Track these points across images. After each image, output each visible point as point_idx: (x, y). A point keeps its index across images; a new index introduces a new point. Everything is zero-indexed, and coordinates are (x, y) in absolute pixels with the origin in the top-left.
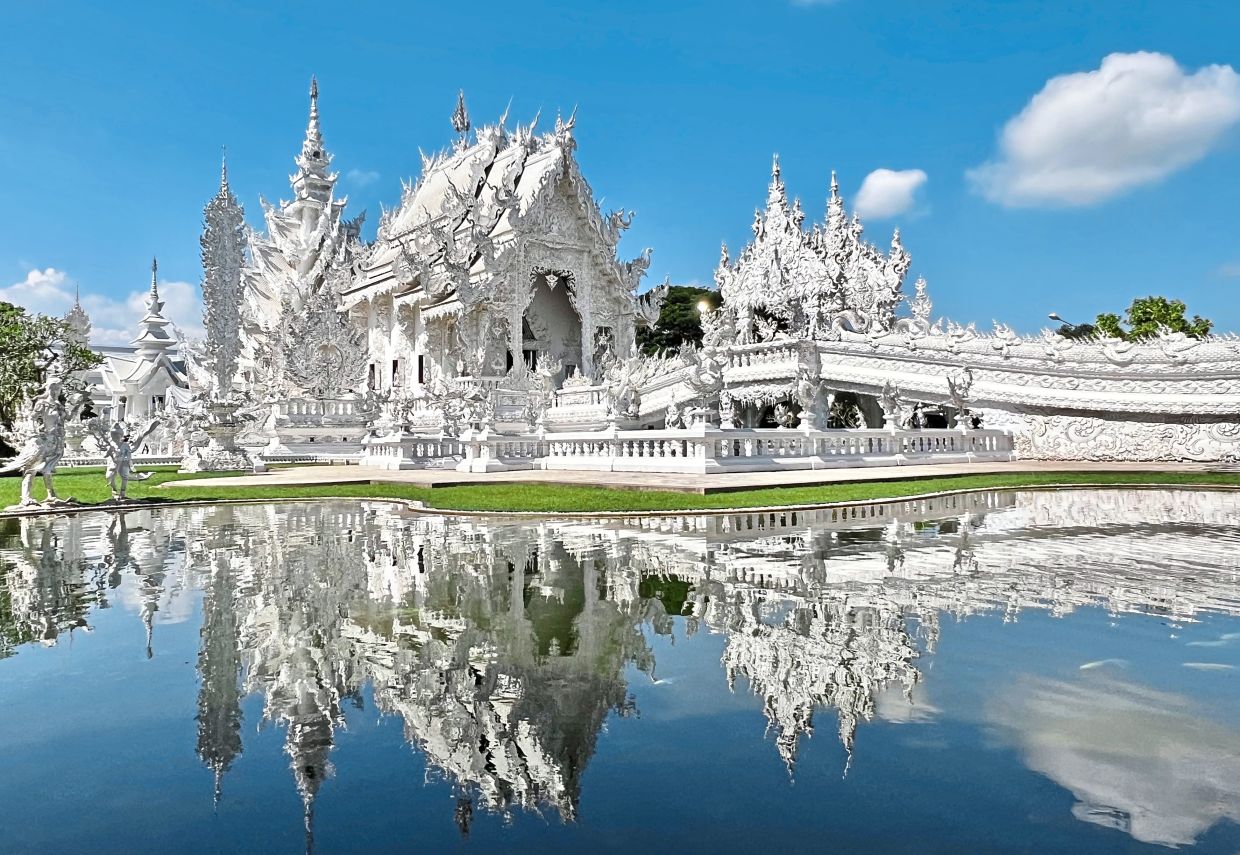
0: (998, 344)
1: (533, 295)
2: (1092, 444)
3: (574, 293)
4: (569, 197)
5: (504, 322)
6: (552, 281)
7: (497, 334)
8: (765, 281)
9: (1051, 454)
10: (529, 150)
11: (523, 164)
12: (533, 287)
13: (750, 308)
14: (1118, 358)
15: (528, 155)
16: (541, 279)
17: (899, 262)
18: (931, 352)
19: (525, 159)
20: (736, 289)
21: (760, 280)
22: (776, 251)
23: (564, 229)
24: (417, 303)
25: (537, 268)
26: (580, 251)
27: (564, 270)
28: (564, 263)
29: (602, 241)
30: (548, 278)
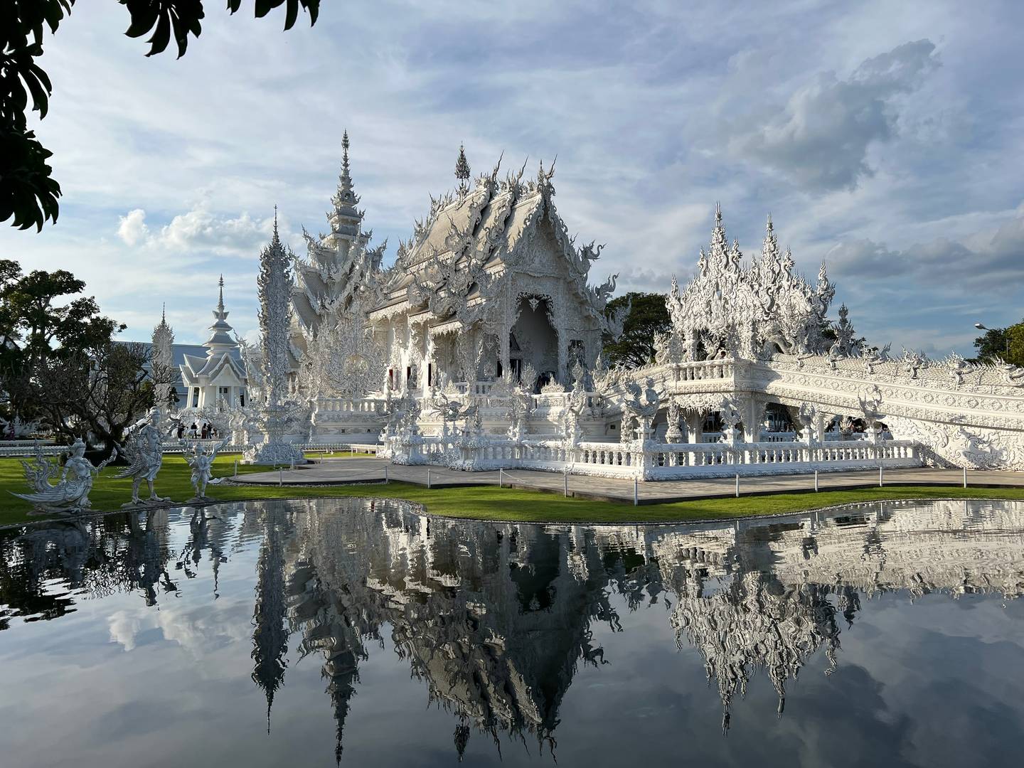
1: (518, 315)
2: (989, 456)
3: (551, 313)
4: (550, 234)
5: (494, 338)
6: (534, 303)
7: (489, 348)
9: (952, 463)
10: (516, 195)
11: (512, 207)
12: (519, 309)
16: (524, 302)
17: (824, 292)
19: (513, 203)
20: (683, 315)
21: (704, 308)
22: (717, 284)
23: (544, 261)
24: (426, 322)
25: (522, 293)
26: (557, 278)
27: (544, 295)
28: (545, 289)
29: (575, 270)
30: (531, 301)
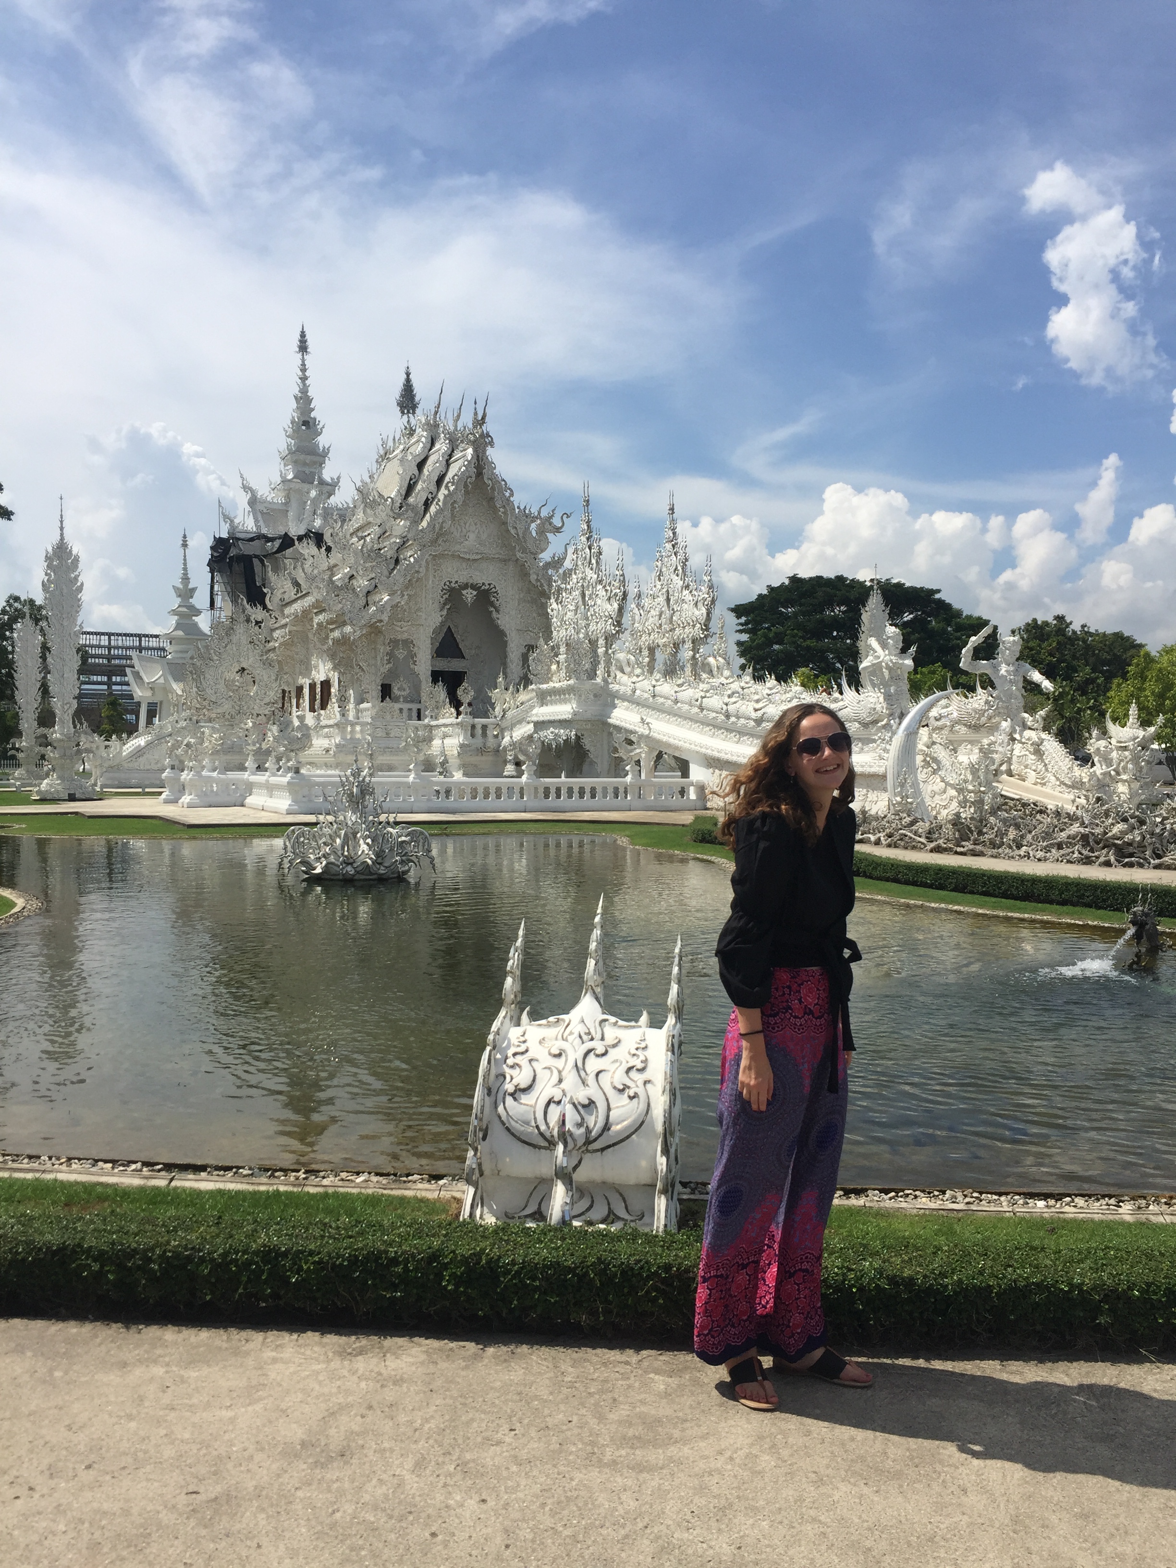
1: (445, 612)
3: (495, 608)
6: (469, 595)
7: (401, 657)
8: (575, 617)
11: (447, 461)
12: (445, 604)
14: (754, 715)
15: (453, 451)
16: (453, 595)
18: (664, 701)
19: (450, 456)
20: (559, 623)
21: (572, 615)
22: (583, 586)
23: (483, 537)
25: (450, 582)
26: (504, 560)
27: (484, 584)
28: (484, 576)
29: (524, 550)
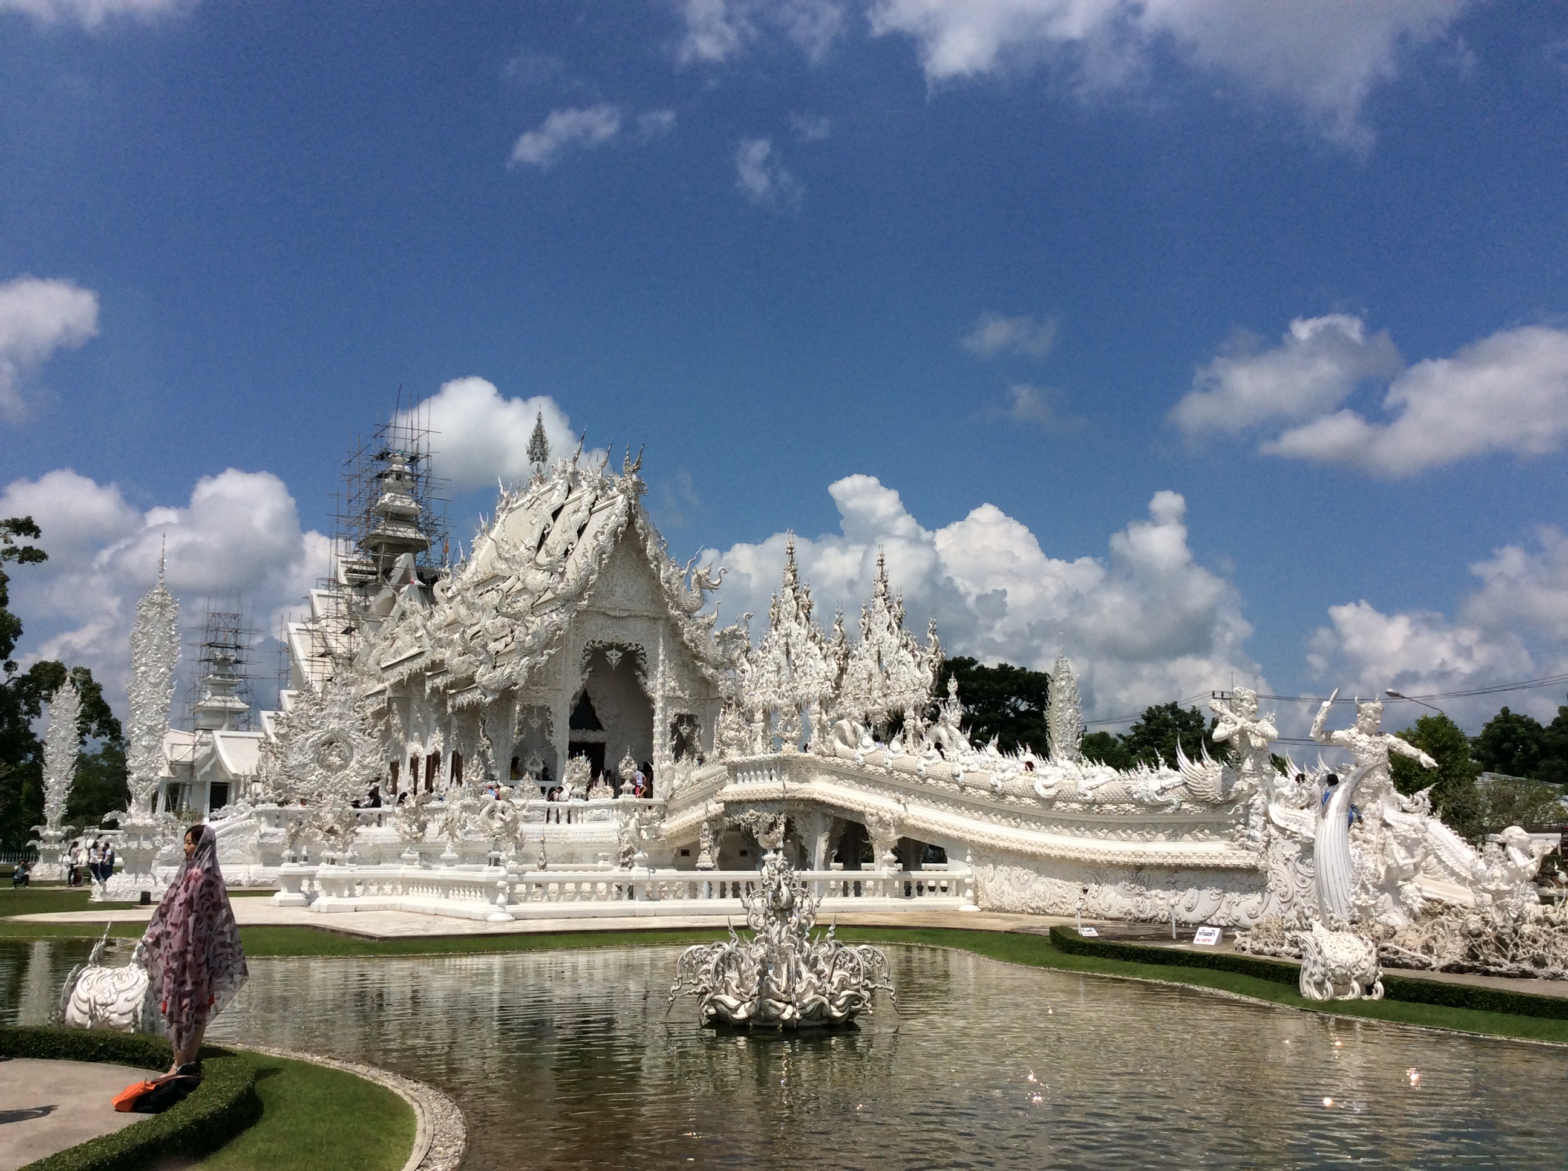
0: (956, 771)
1: (586, 676)
2: (1027, 894)
3: (643, 672)
5: (544, 710)
6: (614, 657)
7: (536, 726)
8: (777, 679)
9: (998, 903)
10: (599, 492)
11: (590, 510)
12: (587, 667)
13: (764, 712)
14: (1044, 793)
15: (597, 499)
16: (596, 656)
17: (933, 656)
18: (905, 776)
19: (593, 504)
20: (753, 687)
21: (772, 677)
22: (787, 644)
24: (446, 687)
25: (594, 642)
26: (655, 619)
27: (630, 644)
28: (630, 635)
29: (678, 606)
30: (608, 653)
